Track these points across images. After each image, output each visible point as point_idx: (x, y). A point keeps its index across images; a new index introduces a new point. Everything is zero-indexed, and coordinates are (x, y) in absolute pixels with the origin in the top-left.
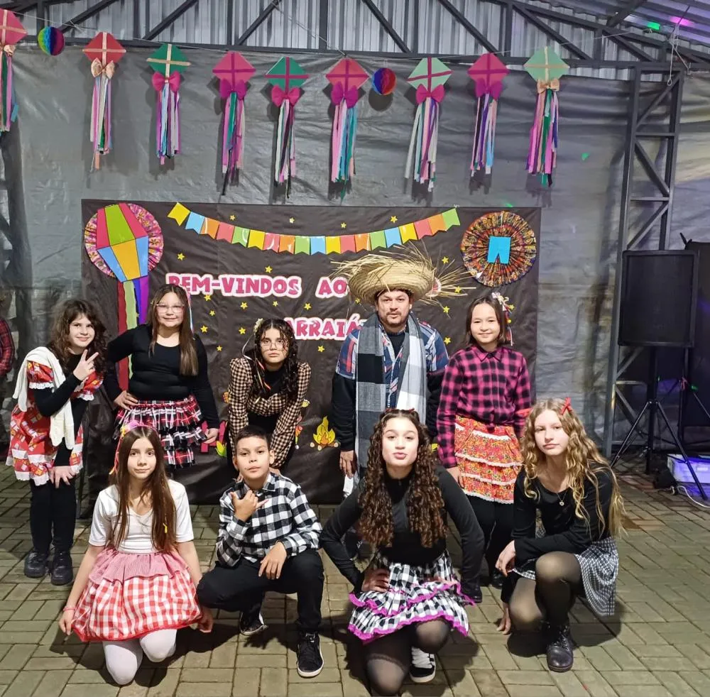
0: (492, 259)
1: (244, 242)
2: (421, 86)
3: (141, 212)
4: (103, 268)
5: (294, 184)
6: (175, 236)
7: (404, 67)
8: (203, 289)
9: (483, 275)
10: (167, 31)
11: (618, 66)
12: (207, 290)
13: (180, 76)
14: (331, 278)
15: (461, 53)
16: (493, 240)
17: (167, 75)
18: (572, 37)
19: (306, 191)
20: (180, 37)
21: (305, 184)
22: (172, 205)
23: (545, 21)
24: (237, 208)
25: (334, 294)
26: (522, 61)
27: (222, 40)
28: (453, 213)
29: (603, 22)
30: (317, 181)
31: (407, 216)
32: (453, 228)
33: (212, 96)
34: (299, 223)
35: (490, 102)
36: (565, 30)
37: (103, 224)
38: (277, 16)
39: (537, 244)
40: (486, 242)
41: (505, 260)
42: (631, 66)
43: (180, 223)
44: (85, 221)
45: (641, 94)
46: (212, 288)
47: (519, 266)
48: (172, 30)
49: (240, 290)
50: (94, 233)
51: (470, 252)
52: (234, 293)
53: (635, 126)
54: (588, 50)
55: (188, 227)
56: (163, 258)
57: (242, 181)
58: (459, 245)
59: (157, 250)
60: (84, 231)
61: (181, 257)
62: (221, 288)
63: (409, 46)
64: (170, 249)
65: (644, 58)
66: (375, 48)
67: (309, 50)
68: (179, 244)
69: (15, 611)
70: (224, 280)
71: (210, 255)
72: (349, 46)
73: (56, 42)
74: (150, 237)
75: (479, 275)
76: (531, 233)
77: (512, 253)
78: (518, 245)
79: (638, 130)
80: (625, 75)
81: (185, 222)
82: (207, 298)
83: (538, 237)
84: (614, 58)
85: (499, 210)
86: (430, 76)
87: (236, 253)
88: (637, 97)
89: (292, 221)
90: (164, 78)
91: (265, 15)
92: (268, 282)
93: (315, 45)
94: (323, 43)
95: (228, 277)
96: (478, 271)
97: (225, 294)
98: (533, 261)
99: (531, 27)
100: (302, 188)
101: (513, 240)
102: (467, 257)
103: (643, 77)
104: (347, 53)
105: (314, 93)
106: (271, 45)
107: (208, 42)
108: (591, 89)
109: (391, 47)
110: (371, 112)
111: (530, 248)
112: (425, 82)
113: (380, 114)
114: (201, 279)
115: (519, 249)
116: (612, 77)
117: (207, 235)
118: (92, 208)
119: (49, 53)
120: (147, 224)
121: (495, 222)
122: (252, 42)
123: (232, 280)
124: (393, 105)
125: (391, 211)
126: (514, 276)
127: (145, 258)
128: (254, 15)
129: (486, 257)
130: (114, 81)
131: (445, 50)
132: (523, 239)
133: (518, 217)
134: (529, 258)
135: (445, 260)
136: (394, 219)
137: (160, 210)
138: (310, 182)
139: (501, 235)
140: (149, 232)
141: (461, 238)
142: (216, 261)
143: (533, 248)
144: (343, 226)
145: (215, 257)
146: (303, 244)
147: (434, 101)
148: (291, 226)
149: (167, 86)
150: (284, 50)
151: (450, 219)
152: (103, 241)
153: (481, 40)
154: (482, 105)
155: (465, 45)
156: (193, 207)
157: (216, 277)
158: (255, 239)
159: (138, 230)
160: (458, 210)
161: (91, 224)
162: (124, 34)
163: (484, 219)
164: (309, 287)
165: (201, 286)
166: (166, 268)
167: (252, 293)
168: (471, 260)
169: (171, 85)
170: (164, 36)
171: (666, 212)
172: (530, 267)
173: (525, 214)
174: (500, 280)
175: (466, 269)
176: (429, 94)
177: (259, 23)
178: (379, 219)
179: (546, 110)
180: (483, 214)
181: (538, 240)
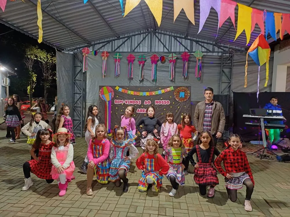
0: (180, 97)
1: (130, 93)
2: (170, 59)
3: (110, 88)
4: (103, 99)
5: (144, 80)
6: (116, 92)
7: (168, 54)
8: (121, 103)
10: (118, 49)
11: (218, 52)
12: (122, 103)
13: (120, 59)
14: (147, 101)
15: (181, 51)
16: (181, 93)
17: (118, 59)
18: (207, 46)
19: (147, 81)
20: (121, 51)
21: (147, 80)
22: (116, 87)
23: (200, 43)
24: (129, 87)
25: (148, 104)
26: (194, 52)
27: (130, 51)
28: (172, 87)
29: (214, 43)
31: (163, 88)
32: (172, 90)
33: (127, 62)
34: (141, 90)
35: (186, 62)
36: (205, 45)
37: (103, 90)
38: (141, 45)
39: (190, 93)
40: (179, 93)
41: (183, 97)
42: (221, 52)
43: (117, 90)
44: (100, 90)
45: (224, 58)
46: (123, 102)
47: (186, 98)
48: (119, 49)
49: (129, 103)
50: (101, 92)
52: (127, 104)
53: (222, 66)
54: (211, 49)
55: (119, 91)
56: (114, 97)
57: (133, 79)
58: (174, 94)
59: (113, 95)
60: (99, 92)
61: (117, 96)
62: (125, 102)
63: (170, 50)
64: (115, 95)
65: (224, 51)
66: (162, 51)
67: (148, 52)
68: (117, 94)
70: (126, 101)
71: (123, 96)
72: (157, 51)
73: (96, 53)
75: (178, 100)
76: (189, 91)
77: (185, 95)
79: (223, 66)
80: (220, 54)
81: (118, 90)
82: (122, 104)
84: (217, 51)
86: (172, 57)
87: (128, 96)
88: (222, 59)
90: (117, 60)
91: (139, 45)
92: (134, 101)
93: (149, 51)
94: (151, 51)
95: (126, 100)
97: (126, 104)
98: (189, 97)
99: (197, 44)
101: (185, 93)
102: (175, 96)
103: (224, 55)
104: (156, 52)
105: (149, 61)
106: (140, 51)
107: (126, 51)
108: (212, 58)
109: (166, 51)
110: (161, 64)
111: (188, 94)
113: (163, 64)
114: (121, 101)
115: (186, 94)
116: (217, 55)
117: (122, 92)
118: (101, 87)
119: (94, 55)
121: (181, 89)
122: (136, 51)
123: (127, 101)
124: (166, 63)
125: (159, 87)
126: (185, 100)
127: (111, 96)
128: (136, 45)
129: (179, 96)
130: (107, 61)
131: (178, 51)
132: (187, 92)
135: (171, 97)
136: (160, 89)
137: (114, 87)
138: (148, 79)
139: (182, 92)
140: (111, 92)
141: (174, 92)
142: (124, 97)
143: (189, 94)
144: (150, 90)
145: (124, 96)
146: (141, 94)
147: (173, 62)
148: (139, 90)
149: (117, 61)
150: (143, 52)
152: (103, 93)
153: (186, 48)
154: (184, 63)
155: (182, 49)
156: (120, 87)
157: (124, 100)
158: (132, 93)
159: (110, 91)
160: (173, 87)
162: (110, 50)
163: (179, 88)
164: (143, 102)
165: (121, 102)
166: (114, 99)
167: (131, 104)
169: (118, 61)
170: (118, 50)
171: (230, 85)
172: (189, 98)
173: (187, 87)
174: (183, 101)
175: (175, 99)
176: (172, 61)
177: (137, 46)
178: (157, 88)
179: (198, 64)
180: (178, 87)
181: (191, 93)
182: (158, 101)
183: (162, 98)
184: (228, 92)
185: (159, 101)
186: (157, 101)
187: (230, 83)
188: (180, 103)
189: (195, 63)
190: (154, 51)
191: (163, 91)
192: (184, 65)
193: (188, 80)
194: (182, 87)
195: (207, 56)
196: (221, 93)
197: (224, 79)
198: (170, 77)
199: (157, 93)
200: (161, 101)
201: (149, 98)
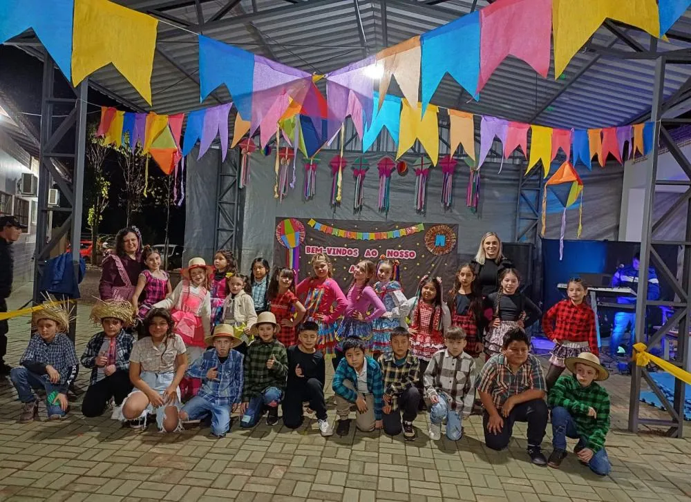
0: (437, 244)
1: (337, 234)
2: (418, 169)
3: (298, 222)
4: (282, 243)
5: (363, 207)
6: (309, 231)
7: (413, 158)
9: (433, 251)
11: (514, 158)
13: (315, 164)
14: (371, 250)
15: (441, 153)
16: (438, 237)
19: (369, 210)
21: (369, 208)
22: (309, 220)
24: (335, 221)
25: (372, 256)
26: (466, 156)
27: (335, 148)
28: (422, 225)
30: (374, 206)
31: (403, 225)
32: (421, 231)
33: (329, 170)
34: (359, 227)
35: (449, 174)
37: (283, 226)
39: (457, 239)
40: (435, 237)
41: (443, 244)
42: (519, 158)
43: (312, 226)
44: (276, 226)
47: (449, 247)
49: (334, 253)
50: (280, 230)
51: (428, 241)
52: (331, 254)
53: (521, 185)
54: (500, 151)
55: (315, 228)
56: (305, 240)
58: (424, 238)
59: (303, 237)
60: (276, 229)
61: (312, 239)
63: (417, 150)
64: (307, 236)
67: (372, 151)
68: (312, 235)
71: (322, 239)
72: (390, 149)
73: (268, 151)
76: (454, 234)
77: (446, 242)
80: (518, 162)
81: (314, 226)
83: (457, 236)
86: (422, 165)
87: (334, 239)
88: (522, 171)
89: (356, 226)
90: (310, 165)
91: (354, 136)
92: (345, 250)
93: (375, 149)
94: (378, 148)
95: (330, 248)
96: (432, 249)
98: (455, 246)
100: (366, 209)
101: (446, 236)
102: (427, 243)
104: (388, 152)
105: (374, 170)
106: (356, 149)
107: (329, 148)
109: (409, 150)
110: (399, 177)
111: (453, 240)
112: (420, 167)
113: (403, 178)
114: (319, 248)
115: (449, 240)
116: (511, 163)
117: (322, 231)
118: (279, 220)
119: (264, 155)
120: (300, 226)
121: (439, 229)
122: (347, 148)
124: (409, 174)
125: (395, 223)
126: (447, 251)
127: (298, 240)
128: (349, 136)
129: (435, 243)
130: (290, 166)
132: (451, 237)
133: (448, 228)
134: (453, 244)
135: (418, 244)
136: (397, 227)
137: (305, 221)
138: (371, 207)
139: (441, 234)
140: (300, 230)
141: (425, 235)
142: (325, 241)
143: (455, 240)
144: (376, 229)
146: (360, 236)
147: (423, 176)
148: (355, 229)
149: (311, 169)
150: (362, 152)
151: (420, 227)
152: (282, 232)
153: (449, 147)
154: (445, 176)
155: (442, 149)
156: (317, 220)
157: (325, 248)
158: (341, 233)
159: (297, 229)
160: (424, 224)
161: (279, 226)
163: (434, 228)
164: (361, 253)
166: (306, 243)
167: (339, 255)
168: (429, 244)
169: (313, 169)
171: (536, 225)
172: (453, 249)
173: (451, 226)
174: (441, 253)
175: (426, 248)
176: (422, 172)
177: (351, 140)
178: (391, 226)
179: (474, 180)
180: (434, 226)
182: (392, 251)
183: (400, 246)
184: (532, 237)
185: (394, 251)
186: (390, 250)
187: (536, 220)
188: (434, 258)
189: (467, 178)
190: (385, 150)
191: (403, 232)
192: (446, 181)
193: (451, 212)
194: (440, 225)
195: (491, 165)
196: (518, 240)
197: (525, 210)
198: (417, 204)
199: (391, 234)
200: (399, 252)
201: (374, 245)
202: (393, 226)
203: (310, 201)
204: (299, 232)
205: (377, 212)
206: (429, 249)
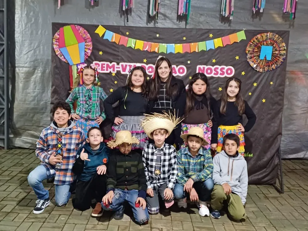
0: (262, 57)
1: (133, 46)
3: (82, 30)
4: (62, 58)
5: (159, 15)
6: (98, 42)
8: (111, 70)
9: (257, 66)
12: (114, 70)
14: (177, 66)
16: (263, 48)
21: (165, 15)
22: (97, 27)
24: (130, 28)
25: (178, 74)
28: (243, 32)
30: (170, 14)
31: (219, 34)
32: (242, 41)
34: (161, 37)
37: (62, 35)
39: (287, 50)
40: (259, 48)
41: (269, 58)
43: (101, 36)
44: (53, 34)
46: (116, 69)
47: (277, 62)
50: (58, 40)
51: (251, 54)
52: (127, 72)
55: (105, 38)
56: (92, 53)
57: (133, 14)
58: (245, 50)
59: (89, 49)
60: (53, 39)
61: (101, 53)
62: (121, 69)
64: (95, 49)
68: (101, 47)
69: (18, 227)
70: (122, 65)
71: (115, 53)
74: (86, 42)
75: (255, 66)
76: (284, 44)
77: (273, 54)
78: (276, 50)
81: (103, 35)
82: (114, 75)
83: (287, 46)
85: (267, 32)
87: (128, 51)
89: (158, 35)
95: (124, 64)
96: (255, 64)
97: (122, 73)
98: (283, 59)
100: (163, 17)
101: (274, 47)
102: (249, 56)
111: (283, 52)
114: (111, 65)
115: (277, 52)
117: (114, 42)
118: (57, 27)
120: (84, 36)
121: (264, 38)
123: (126, 66)
125: (209, 31)
126: (274, 67)
127: (83, 53)
129: (259, 56)
132: (280, 47)
133: (277, 36)
134: (282, 57)
135: (237, 58)
136: (211, 36)
137: (91, 29)
138: (167, 15)
139: (267, 45)
140: (85, 40)
141: (246, 46)
142: (118, 56)
143: (285, 52)
144: (184, 38)
145: (118, 54)
146: (163, 48)
148: (157, 38)
151: (241, 36)
152: (62, 44)
156: (108, 28)
157: (118, 64)
158: (138, 44)
159: (80, 39)
160: (245, 31)
161: (57, 36)
163: (259, 36)
165: (110, 68)
166: (93, 59)
168: (251, 58)
172: (282, 63)
173: (281, 34)
174: (266, 69)
175: (248, 62)
178: (203, 36)
180: (258, 34)
181: (287, 48)
182: (204, 68)
183: (214, 61)
185: (206, 67)
186: (202, 67)
188: (258, 74)
191: (218, 43)
193: (260, 19)
198: (225, 11)
199: (202, 46)
200: (213, 68)
201: (181, 60)
202: (206, 35)
203: (96, 8)
204: (84, 43)
205: (175, 21)
206: (252, 64)
